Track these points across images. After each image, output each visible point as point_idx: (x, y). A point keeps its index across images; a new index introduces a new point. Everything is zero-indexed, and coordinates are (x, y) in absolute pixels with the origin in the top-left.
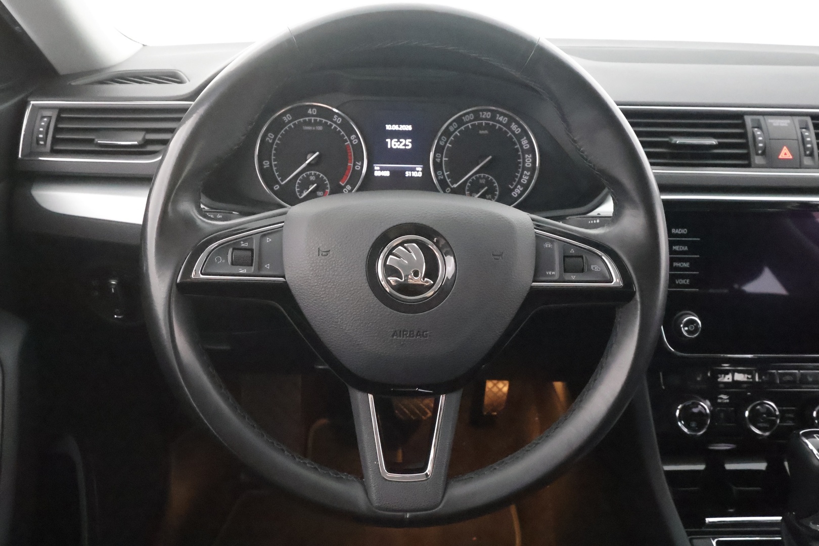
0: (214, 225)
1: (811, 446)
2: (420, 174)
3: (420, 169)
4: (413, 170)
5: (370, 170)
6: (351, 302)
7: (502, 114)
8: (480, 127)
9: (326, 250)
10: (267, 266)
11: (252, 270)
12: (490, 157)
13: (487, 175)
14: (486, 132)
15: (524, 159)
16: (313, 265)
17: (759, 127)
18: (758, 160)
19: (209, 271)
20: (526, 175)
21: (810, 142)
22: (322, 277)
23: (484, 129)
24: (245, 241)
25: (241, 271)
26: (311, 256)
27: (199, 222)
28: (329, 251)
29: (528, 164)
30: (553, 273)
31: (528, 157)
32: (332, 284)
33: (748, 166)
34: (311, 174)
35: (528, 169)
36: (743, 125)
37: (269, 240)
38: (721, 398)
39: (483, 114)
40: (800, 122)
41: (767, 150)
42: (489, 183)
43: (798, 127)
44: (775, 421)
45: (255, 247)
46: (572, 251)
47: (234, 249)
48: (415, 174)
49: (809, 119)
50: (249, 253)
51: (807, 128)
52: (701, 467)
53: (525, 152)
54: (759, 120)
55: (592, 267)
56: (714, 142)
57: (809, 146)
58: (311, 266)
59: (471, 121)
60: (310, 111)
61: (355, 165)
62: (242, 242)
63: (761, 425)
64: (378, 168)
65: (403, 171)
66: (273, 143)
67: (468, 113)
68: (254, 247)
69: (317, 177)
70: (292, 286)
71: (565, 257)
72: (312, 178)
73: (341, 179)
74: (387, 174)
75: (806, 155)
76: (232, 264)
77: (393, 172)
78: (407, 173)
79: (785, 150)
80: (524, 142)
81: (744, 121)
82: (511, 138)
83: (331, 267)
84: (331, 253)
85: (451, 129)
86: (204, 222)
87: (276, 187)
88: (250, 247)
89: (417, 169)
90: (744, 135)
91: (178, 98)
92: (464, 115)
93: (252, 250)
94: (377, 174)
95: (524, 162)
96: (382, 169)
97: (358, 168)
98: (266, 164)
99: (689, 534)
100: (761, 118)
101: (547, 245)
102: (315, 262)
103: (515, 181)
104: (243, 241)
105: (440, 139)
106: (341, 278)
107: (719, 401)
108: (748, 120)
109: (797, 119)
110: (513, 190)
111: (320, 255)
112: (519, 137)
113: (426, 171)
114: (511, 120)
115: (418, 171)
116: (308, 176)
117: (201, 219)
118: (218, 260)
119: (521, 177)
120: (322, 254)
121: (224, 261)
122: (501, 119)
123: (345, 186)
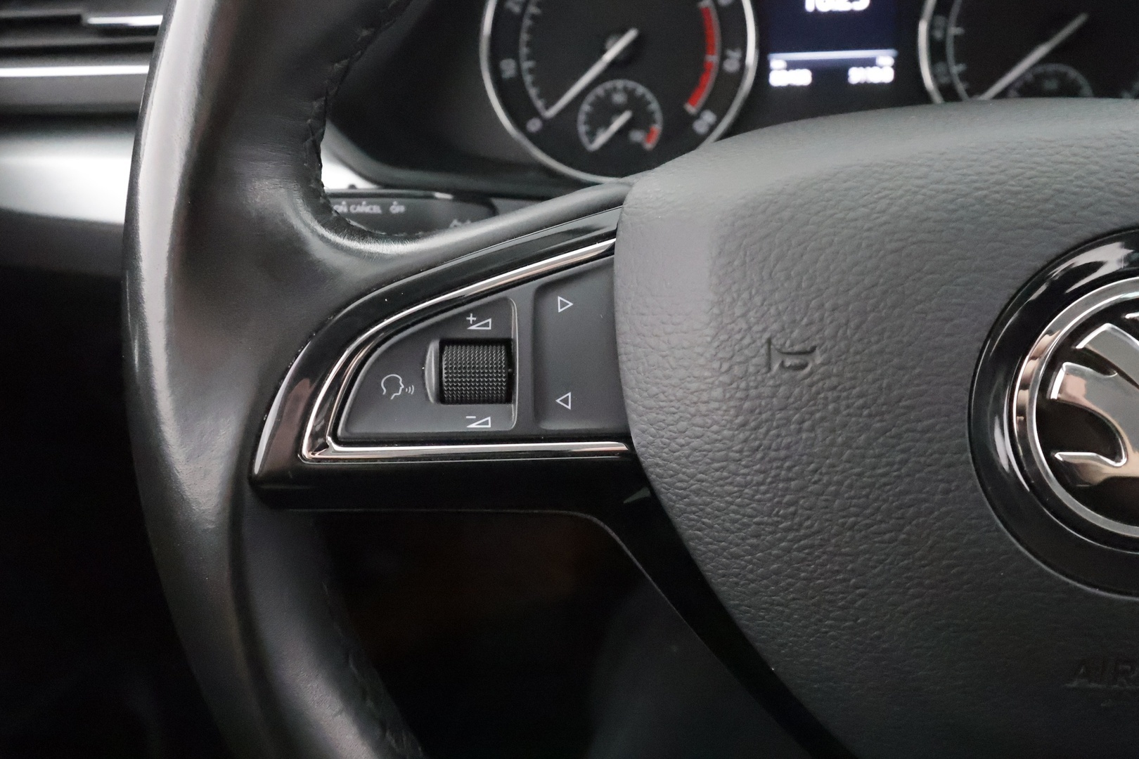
0: (370, 257)
2: (888, 75)
3: (889, 61)
4: (870, 63)
5: (763, 69)
6: (904, 549)
9: (797, 348)
10: (565, 400)
11: (510, 417)
12: (1082, 18)
13: (1061, 68)
16: (747, 405)
19: (360, 429)
22: (783, 453)
24: (480, 313)
25: (473, 426)
26: (737, 370)
27: (319, 250)
28: (813, 349)
32: (825, 479)
34: (615, 90)
37: (563, 304)
45: (517, 331)
47: (444, 344)
48: (874, 75)
50: (499, 355)
58: (739, 410)
61: (723, 57)
62: (471, 319)
64: (781, 64)
65: (841, 69)
66: (520, 18)
68: (515, 335)
69: (630, 93)
70: (661, 477)
72: (619, 98)
73: (687, 95)
74: (803, 78)
76: (441, 398)
77: (819, 70)
78: (852, 71)
83: (818, 415)
84: (818, 358)
86: (337, 247)
87: (534, 125)
88: (501, 335)
89: (881, 61)
93: (507, 343)
94: (778, 78)
96: (792, 66)
97: (731, 66)
98: (508, 67)
102: (753, 392)
104: (474, 311)
106: (864, 457)
111: (776, 367)
113: (907, 64)
115: (883, 67)
116: (609, 94)
117: (322, 238)
118: (392, 385)
120: (782, 365)
121: (412, 390)
123: (697, 116)
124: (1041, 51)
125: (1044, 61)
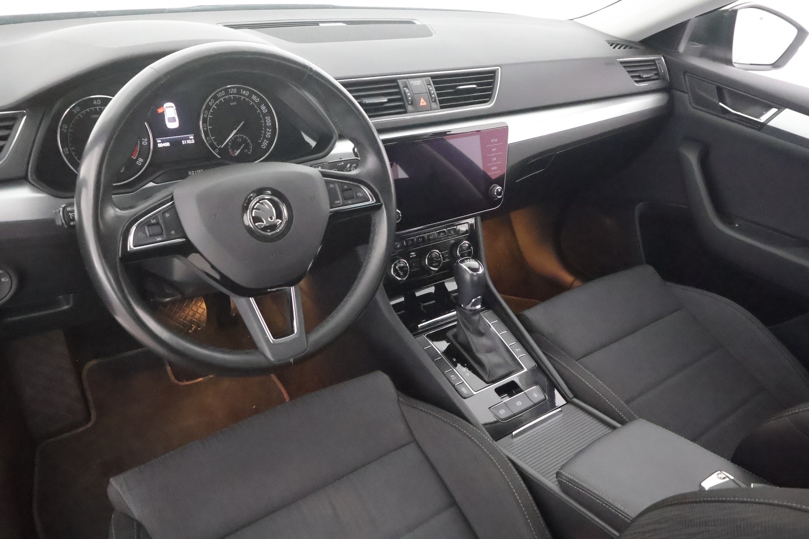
1: (465, 267)
2: (193, 141)
3: (192, 137)
4: (188, 139)
5: (155, 144)
7: (244, 89)
8: (230, 100)
10: (173, 232)
11: (164, 237)
12: (243, 122)
13: (241, 135)
14: (235, 103)
15: (265, 120)
17: (406, 86)
18: (410, 108)
20: (268, 131)
21: (434, 94)
23: (232, 101)
24: (153, 219)
25: (158, 240)
29: (269, 123)
30: (339, 202)
31: (268, 119)
33: (405, 112)
35: (269, 127)
36: (398, 87)
37: (167, 215)
38: (412, 255)
39: (231, 91)
40: (426, 81)
41: (413, 102)
42: (244, 141)
43: (426, 85)
44: (440, 261)
45: (161, 221)
46: (346, 187)
47: (148, 226)
48: (189, 142)
49: (430, 78)
50: (159, 226)
51: (430, 85)
52: (402, 299)
53: (264, 115)
54: (406, 83)
55: (358, 194)
56: (385, 100)
57: (433, 96)
59: (223, 96)
60: (95, 102)
61: (141, 141)
62: (151, 220)
63: (434, 265)
64: (160, 141)
65: (180, 141)
66: (67, 132)
67: (221, 91)
71: (343, 191)
74: (167, 144)
75: (433, 102)
77: (172, 142)
78: (183, 141)
79: (422, 100)
80: (263, 107)
81: (398, 83)
82: (253, 106)
85: (210, 104)
89: (190, 138)
90: (399, 93)
91: (4, 108)
92: (218, 93)
94: (160, 145)
95: (265, 123)
96: (163, 142)
97: (144, 143)
98: (66, 151)
99: (414, 335)
100: (405, 80)
101: (332, 186)
103: (261, 137)
105: (204, 113)
107: (411, 256)
108: (400, 82)
109: (424, 79)
110: (261, 144)
112: (259, 105)
113: (197, 137)
114: (252, 93)
115: (191, 139)
118: (141, 235)
119: (265, 134)
121: (144, 235)
122: (244, 93)
123: (137, 159)
124: (235, 132)
125: (235, 134)
